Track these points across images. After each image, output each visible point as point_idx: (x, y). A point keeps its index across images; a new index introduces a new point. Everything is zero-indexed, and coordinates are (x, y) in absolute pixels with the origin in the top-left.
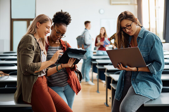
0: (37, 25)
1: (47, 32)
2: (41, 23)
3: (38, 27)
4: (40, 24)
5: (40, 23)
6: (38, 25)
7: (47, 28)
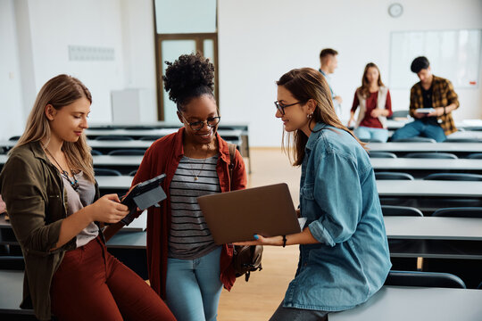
0: (47, 113)
1: (79, 129)
2: (58, 107)
3: (51, 118)
4: (54, 111)
5: (55, 107)
6: (50, 112)
7: (76, 117)
